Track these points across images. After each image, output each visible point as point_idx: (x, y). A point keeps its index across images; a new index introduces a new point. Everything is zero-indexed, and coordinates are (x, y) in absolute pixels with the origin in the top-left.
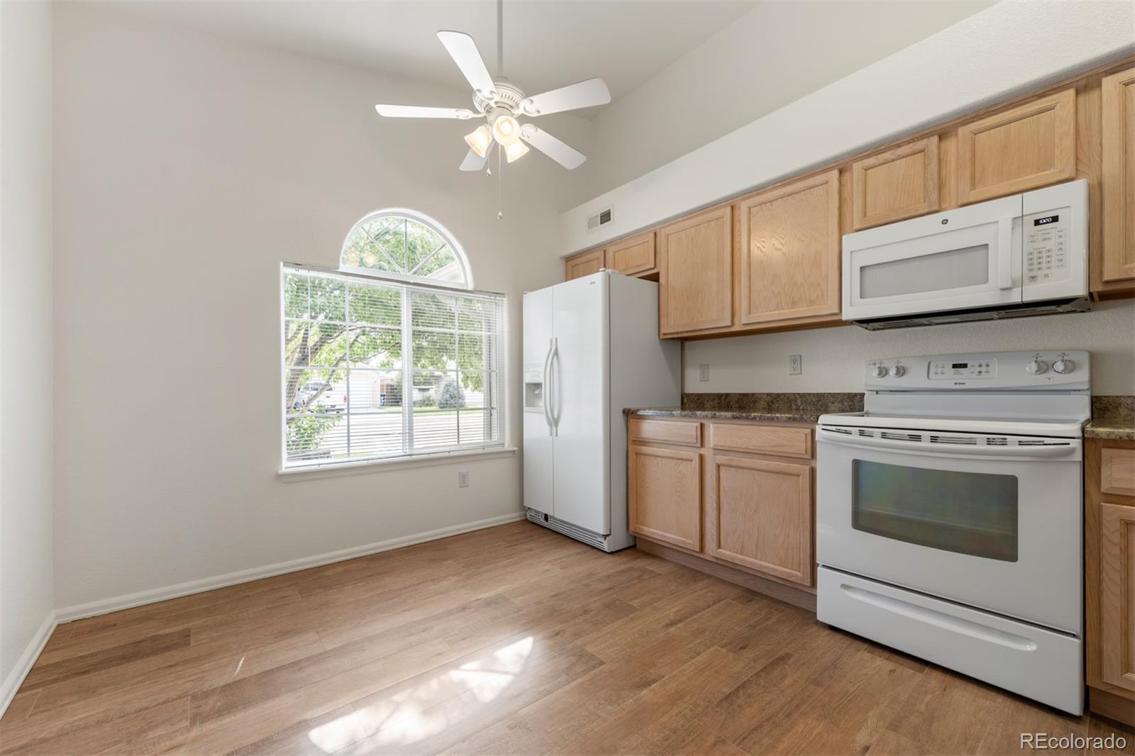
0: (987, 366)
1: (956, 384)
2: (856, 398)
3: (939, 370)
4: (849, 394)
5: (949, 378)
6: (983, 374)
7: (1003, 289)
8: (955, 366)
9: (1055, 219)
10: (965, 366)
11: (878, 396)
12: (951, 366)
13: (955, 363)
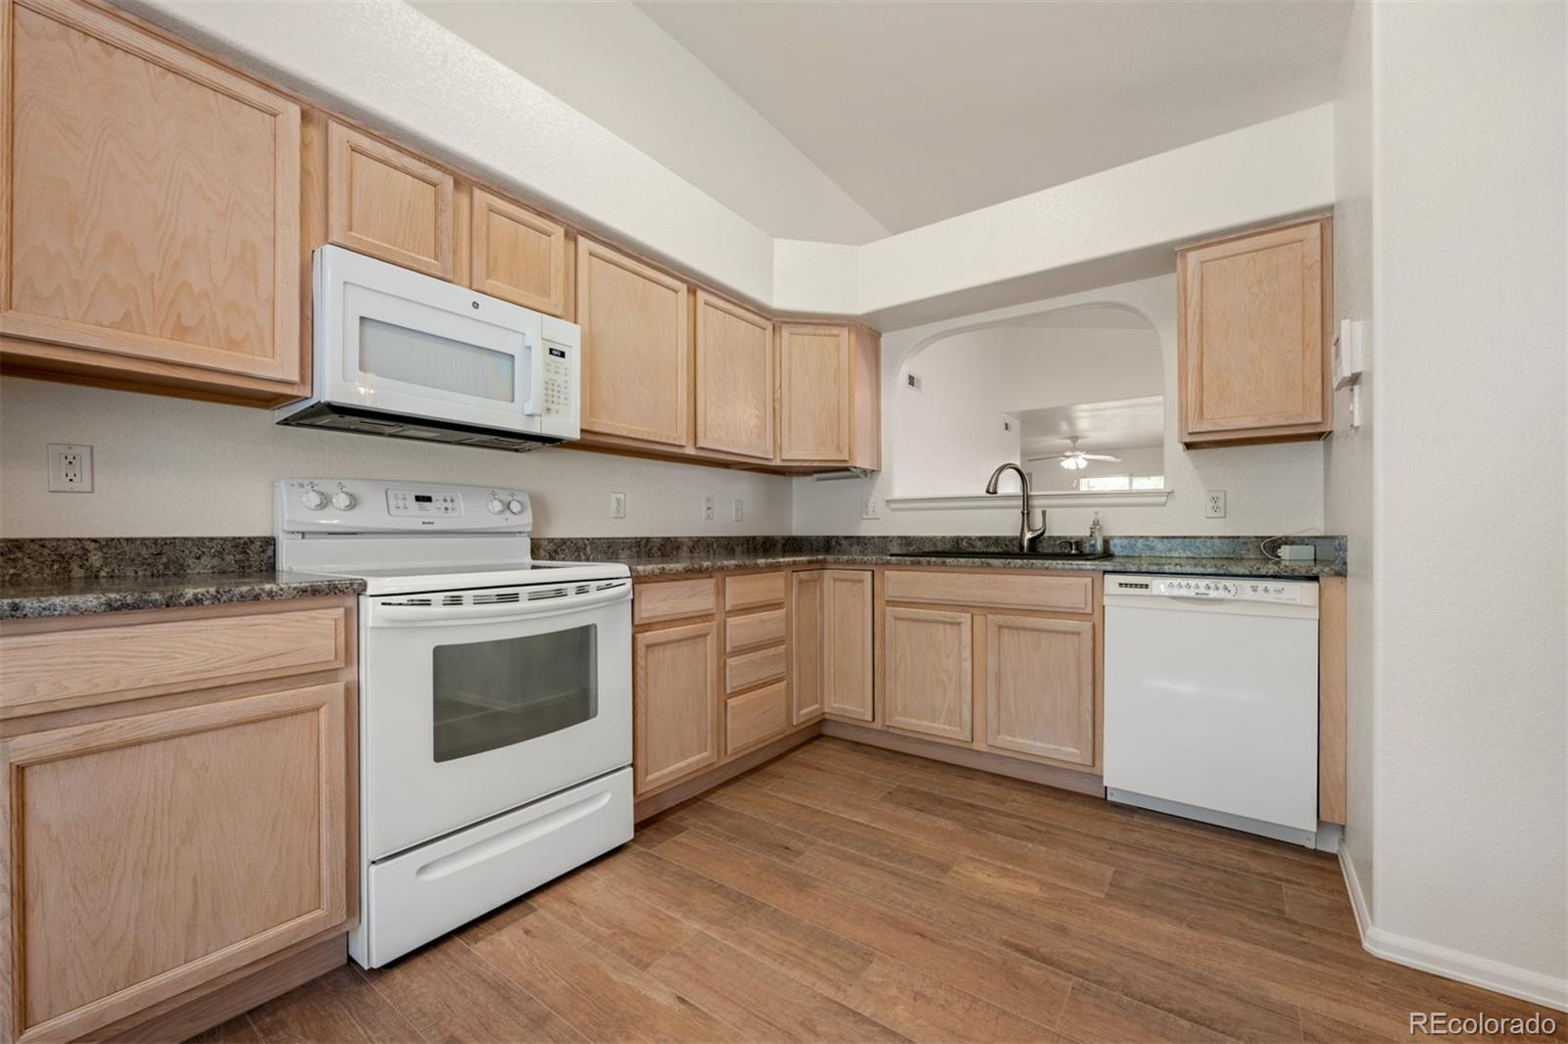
0: (452, 501)
1: (424, 523)
2: (252, 547)
3: (401, 503)
4: (234, 539)
5: (414, 516)
6: (450, 511)
7: (529, 415)
8: (418, 499)
9: (562, 355)
10: (428, 499)
11: (304, 540)
12: (414, 499)
13: (418, 494)
